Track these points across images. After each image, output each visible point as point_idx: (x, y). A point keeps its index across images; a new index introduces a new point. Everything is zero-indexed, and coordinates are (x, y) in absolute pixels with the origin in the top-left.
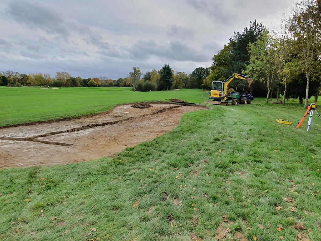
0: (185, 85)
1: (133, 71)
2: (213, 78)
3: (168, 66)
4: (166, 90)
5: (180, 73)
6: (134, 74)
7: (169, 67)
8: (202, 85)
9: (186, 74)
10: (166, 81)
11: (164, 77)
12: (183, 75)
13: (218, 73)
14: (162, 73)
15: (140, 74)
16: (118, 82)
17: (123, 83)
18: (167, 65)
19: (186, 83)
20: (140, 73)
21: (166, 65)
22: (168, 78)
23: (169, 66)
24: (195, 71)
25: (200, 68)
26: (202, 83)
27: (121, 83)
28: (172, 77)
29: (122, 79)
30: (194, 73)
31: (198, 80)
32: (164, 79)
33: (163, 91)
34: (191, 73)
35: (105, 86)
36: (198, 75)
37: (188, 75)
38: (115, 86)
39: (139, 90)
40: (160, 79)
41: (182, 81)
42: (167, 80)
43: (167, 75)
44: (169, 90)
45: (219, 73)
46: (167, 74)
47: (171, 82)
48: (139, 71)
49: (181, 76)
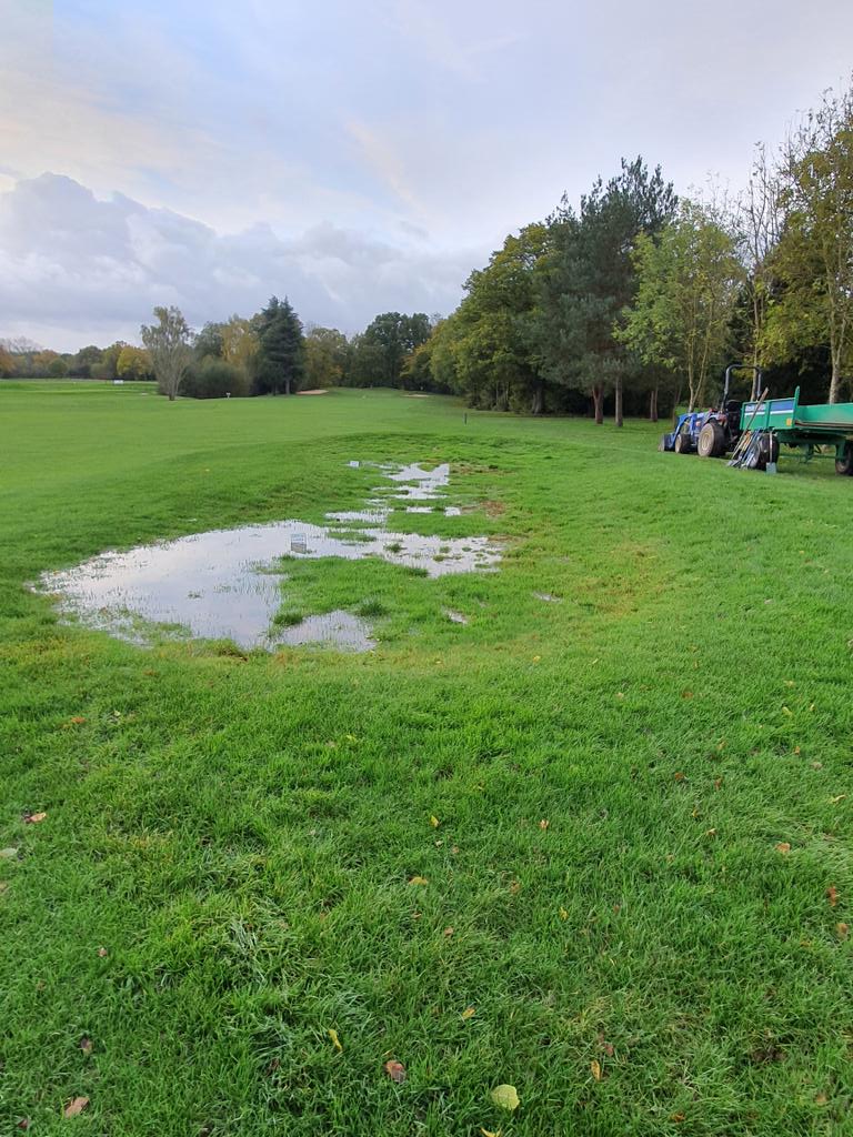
0: (343, 376)
1: (157, 323)
2: (471, 351)
3: (286, 304)
4: (283, 392)
5: (323, 331)
6: (160, 331)
7: (287, 309)
8: (402, 374)
9: (344, 336)
10: (282, 360)
11: (273, 345)
12: (334, 337)
13: (487, 336)
14: (262, 331)
15: (184, 334)
16: (81, 362)
17: (104, 365)
18: (281, 299)
19: (346, 367)
20: (185, 330)
21: (274, 302)
22: (289, 350)
23: (290, 304)
24: (377, 325)
25: (390, 314)
26: (399, 366)
27: (95, 366)
28: (301, 347)
29: (95, 348)
30: (371, 330)
31: (388, 359)
32: (273, 353)
33: (275, 395)
34: (363, 331)
35: (32, 376)
36: (385, 341)
37: (349, 340)
38: (73, 375)
39: (184, 391)
40: (259, 351)
41: (330, 358)
42: (285, 355)
43: (284, 339)
44: (293, 391)
45: (495, 336)
46: (282, 335)
47: (298, 363)
48: (180, 322)
49: (328, 340)
